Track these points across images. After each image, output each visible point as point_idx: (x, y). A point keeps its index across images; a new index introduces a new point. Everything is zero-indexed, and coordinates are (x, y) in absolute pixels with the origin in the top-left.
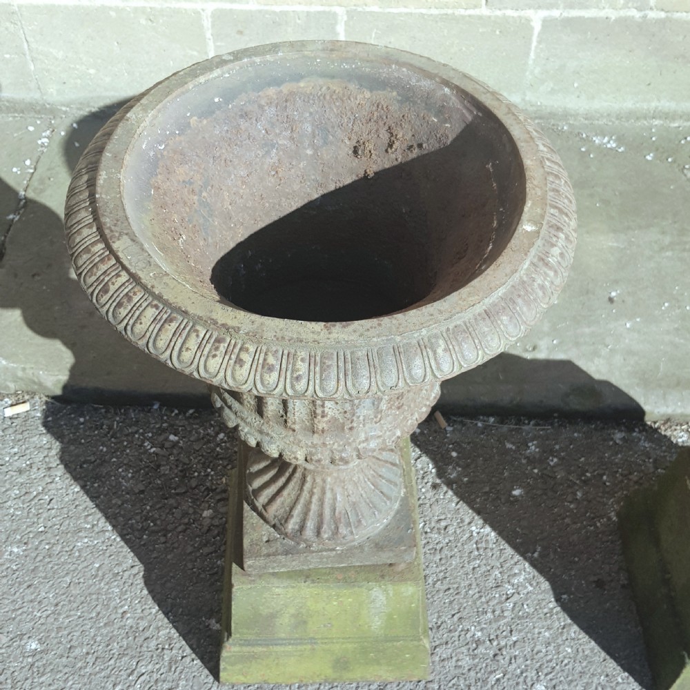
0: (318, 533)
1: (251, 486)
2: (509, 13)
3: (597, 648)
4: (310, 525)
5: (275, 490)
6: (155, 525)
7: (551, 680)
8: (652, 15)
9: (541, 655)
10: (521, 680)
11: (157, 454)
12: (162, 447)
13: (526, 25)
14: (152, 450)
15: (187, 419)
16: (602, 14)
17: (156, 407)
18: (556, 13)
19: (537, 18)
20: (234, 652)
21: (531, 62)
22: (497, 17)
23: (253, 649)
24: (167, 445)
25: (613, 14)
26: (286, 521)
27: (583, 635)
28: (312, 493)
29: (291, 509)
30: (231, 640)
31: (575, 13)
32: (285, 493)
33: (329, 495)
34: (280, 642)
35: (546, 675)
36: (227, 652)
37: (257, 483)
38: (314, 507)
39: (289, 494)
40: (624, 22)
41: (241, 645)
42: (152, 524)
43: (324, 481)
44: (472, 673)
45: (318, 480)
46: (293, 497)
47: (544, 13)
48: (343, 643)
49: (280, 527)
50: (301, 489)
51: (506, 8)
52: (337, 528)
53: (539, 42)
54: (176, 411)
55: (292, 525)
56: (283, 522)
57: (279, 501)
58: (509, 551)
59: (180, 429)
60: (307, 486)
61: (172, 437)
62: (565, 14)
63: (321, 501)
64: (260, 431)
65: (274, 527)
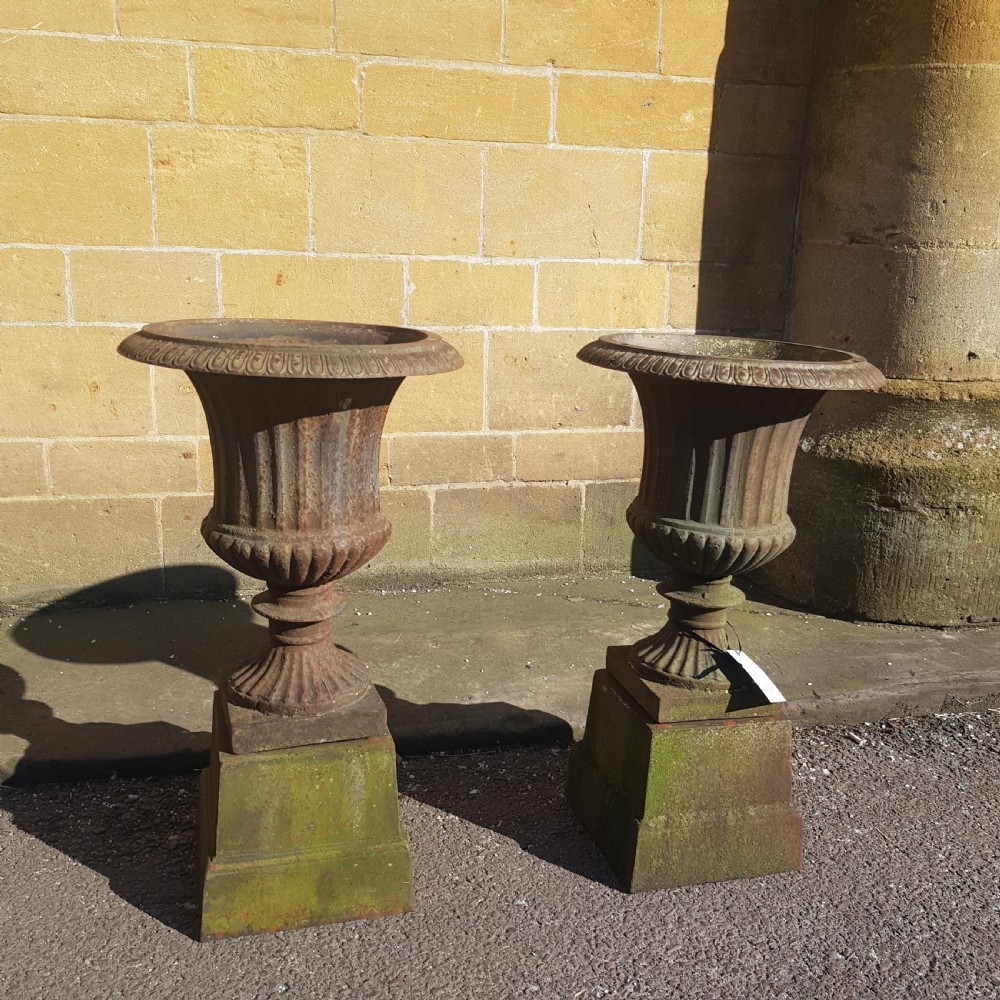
0: (299, 699)
2: (410, 488)
3: (567, 872)
4: (292, 693)
5: (257, 679)
6: (119, 851)
7: (530, 896)
8: (516, 484)
9: (517, 882)
11: (116, 808)
12: (122, 803)
13: (424, 498)
14: (112, 806)
15: (146, 783)
16: (480, 485)
17: (113, 778)
18: (445, 487)
19: (431, 491)
20: (219, 872)
21: (432, 529)
22: (400, 492)
23: (238, 866)
24: (127, 801)
25: (488, 486)
26: (271, 695)
27: (552, 865)
28: (291, 669)
29: (273, 686)
30: (215, 859)
31: (459, 486)
32: (267, 677)
33: (306, 669)
34: (264, 855)
36: (213, 872)
38: (294, 680)
39: (270, 677)
40: (496, 491)
41: (225, 863)
42: (115, 851)
43: (301, 656)
44: (455, 902)
45: (296, 656)
46: (274, 678)
47: (435, 488)
49: (264, 702)
50: (281, 669)
51: (406, 485)
52: (316, 694)
53: (436, 512)
54: (135, 780)
55: (275, 697)
56: (268, 697)
57: (261, 684)
58: (474, 826)
59: (140, 790)
60: (287, 663)
61: (131, 796)
62: (452, 487)
63: (300, 675)
64: (254, 538)
65: (258, 707)
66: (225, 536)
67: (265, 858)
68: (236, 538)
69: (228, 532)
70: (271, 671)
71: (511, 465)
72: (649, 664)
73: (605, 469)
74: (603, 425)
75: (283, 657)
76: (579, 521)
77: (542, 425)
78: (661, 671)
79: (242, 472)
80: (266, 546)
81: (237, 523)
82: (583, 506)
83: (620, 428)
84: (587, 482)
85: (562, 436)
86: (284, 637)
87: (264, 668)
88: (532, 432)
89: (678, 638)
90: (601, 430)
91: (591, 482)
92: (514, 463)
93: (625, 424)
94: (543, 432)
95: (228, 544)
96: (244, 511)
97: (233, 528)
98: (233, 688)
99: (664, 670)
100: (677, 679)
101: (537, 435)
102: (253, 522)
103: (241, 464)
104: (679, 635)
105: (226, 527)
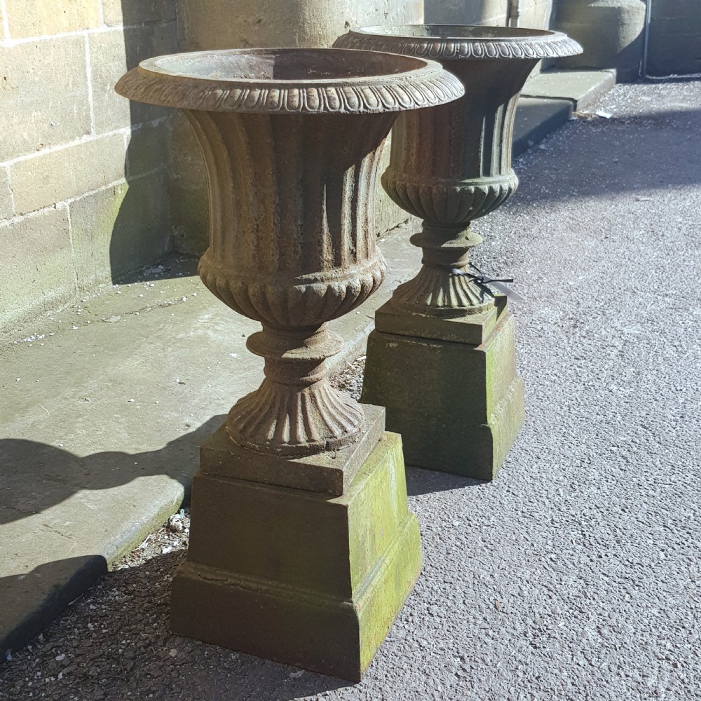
0: (352, 424)
1: (284, 443)
3: (442, 492)
4: (344, 422)
5: (303, 426)
6: (154, 693)
7: (453, 517)
8: (16, 220)
9: (432, 515)
10: (446, 529)
11: (69, 674)
12: (63, 667)
14: (60, 676)
15: (47, 641)
17: (9, 658)
23: (367, 595)
24: (65, 663)
26: (332, 432)
27: (428, 495)
29: (326, 425)
30: (354, 599)
32: (311, 420)
33: (332, 399)
34: (372, 575)
35: (449, 518)
36: (360, 610)
37: (286, 436)
38: (333, 412)
39: (314, 419)
40: (2, 233)
41: (361, 597)
42: (151, 695)
43: (324, 389)
44: (429, 548)
46: (318, 418)
48: (392, 547)
49: (332, 440)
50: (317, 407)
52: (355, 415)
54: (30, 647)
55: (338, 432)
56: (331, 435)
59: (53, 650)
60: (319, 400)
61: (58, 658)
63: (333, 405)
64: (345, 277)
65: (328, 447)
66: (314, 286)
67: (374, 577)
68: (327, 283)
69: (316, 280)
70: (309, 414)
71: (10, 200)
72: (444, 306)
73: (81, 183)
74: (73, 138)
75: (313, 396)
76: (70, 244)
77: (28, 150)
78: (458, 308)
79: (325, 215)
80: (358, 282)
81: (320, 269)
82: (70, 227)
83: (86, 138)
84: (70, 201)
85: (45, 157)
86: (311, 377)
87: (300, 415)
88: (22, 159)
89: (451, 280)
90: (72, 144)
91: (72, 200)
92: (12, 196)
93: (88, 133)
94: (29, 156)
95: (323, 292)
96: (327, 255)
97: (318, 275)
98: (286, 445)
99: (458, 306)
100: (472, 309)
101: (26, 162)
102: (337, 262)
103: (324, 207)
104: (451, 277)
105: (311, 276)
